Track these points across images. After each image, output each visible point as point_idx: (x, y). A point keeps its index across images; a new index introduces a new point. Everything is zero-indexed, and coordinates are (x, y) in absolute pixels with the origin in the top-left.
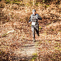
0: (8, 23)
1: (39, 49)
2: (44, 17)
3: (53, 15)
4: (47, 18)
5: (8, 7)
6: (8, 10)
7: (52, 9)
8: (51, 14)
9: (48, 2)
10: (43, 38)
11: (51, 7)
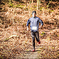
0: (10, 27)
1: (41, 54)
2: (48, 22)
3: (57, 20)
4: (51, 23)
5: (12, 11)
6: (11, 14)
7: (57, 14)
8: (55, 19)
9: (52, 7)
10: (46, 43)
11: (56, 12)
